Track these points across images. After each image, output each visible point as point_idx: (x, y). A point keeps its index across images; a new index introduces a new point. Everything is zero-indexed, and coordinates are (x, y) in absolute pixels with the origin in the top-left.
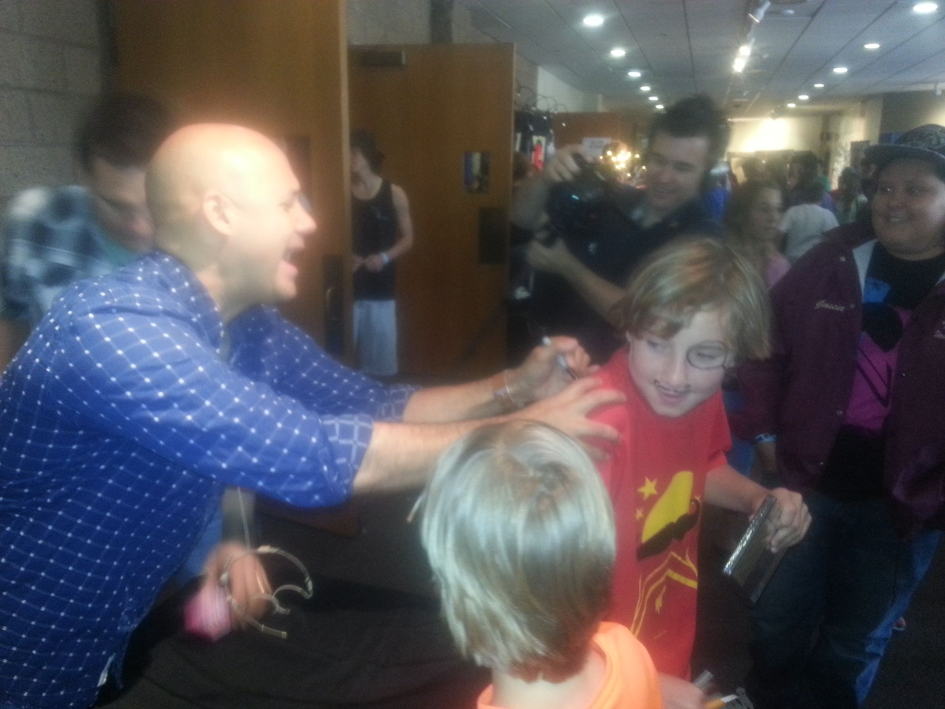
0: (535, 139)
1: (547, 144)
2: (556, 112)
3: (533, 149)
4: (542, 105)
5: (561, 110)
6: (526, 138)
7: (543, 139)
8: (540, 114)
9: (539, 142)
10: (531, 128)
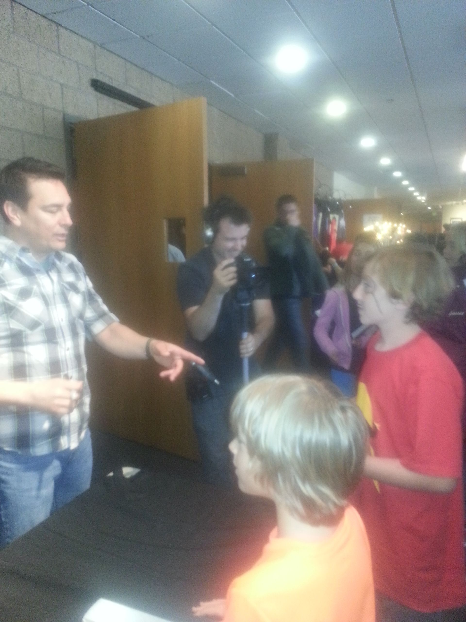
0: (331, 216)
1: (340, 219)
2: (345, 199)
3: (330, 222)
4: (336, 195)
5: (349, 198)
6: (326, 215)
7: (337, 217)
8: (334, 201)
9: (334, 218)
10: (329, 210)
